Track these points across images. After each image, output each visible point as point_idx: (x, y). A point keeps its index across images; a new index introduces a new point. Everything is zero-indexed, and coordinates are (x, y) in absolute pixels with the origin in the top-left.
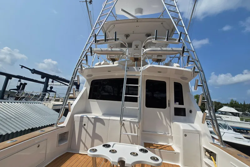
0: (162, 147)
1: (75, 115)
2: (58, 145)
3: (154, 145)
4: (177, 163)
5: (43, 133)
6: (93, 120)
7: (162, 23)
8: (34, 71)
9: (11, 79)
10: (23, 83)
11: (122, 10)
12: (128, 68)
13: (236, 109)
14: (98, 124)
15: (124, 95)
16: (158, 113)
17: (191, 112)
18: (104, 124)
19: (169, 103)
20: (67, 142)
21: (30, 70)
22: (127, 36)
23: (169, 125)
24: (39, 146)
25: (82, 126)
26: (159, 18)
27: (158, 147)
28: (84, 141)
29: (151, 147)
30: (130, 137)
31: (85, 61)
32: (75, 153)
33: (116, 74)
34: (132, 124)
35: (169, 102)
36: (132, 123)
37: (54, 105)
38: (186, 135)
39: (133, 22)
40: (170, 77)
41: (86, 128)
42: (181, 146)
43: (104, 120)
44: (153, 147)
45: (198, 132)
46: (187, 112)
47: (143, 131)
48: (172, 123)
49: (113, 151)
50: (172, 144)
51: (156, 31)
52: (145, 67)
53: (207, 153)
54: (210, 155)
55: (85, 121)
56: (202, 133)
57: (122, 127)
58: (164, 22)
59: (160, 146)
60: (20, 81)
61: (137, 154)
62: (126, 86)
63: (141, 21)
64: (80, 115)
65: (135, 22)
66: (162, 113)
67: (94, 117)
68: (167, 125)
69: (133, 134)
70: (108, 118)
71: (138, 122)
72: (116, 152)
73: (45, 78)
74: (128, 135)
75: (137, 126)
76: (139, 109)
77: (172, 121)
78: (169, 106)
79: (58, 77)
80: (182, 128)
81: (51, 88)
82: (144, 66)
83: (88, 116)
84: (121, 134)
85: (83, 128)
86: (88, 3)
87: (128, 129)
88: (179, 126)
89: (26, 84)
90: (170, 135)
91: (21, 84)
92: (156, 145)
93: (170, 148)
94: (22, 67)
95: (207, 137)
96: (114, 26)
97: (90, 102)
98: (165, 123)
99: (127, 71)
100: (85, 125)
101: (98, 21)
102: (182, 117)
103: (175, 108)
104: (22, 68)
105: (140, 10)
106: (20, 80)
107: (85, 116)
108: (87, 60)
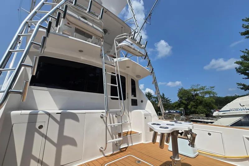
1: (13, 113)
6: (58, 117)
14: (68, 122)
17: (142, 101)
18: (77, 120)
19: (127, 96)
30: (110, 129)
33: (82, 58)
35: (127, 94)
36: (111, 114)
38: (145, 118)
41: (44, 133)
43: (77, 114)
48: (131, 111)
50: (131, 130)
55: (42, 120)
56: (152, 115)
58: (125, 27)
63: (109, 14)
68: (126, 115)
71: (121, 111)
80: (143, 113)
82: (119, 58)
84: (106, 127)
88: (140, 112)
97: (33, 90)
100: (41, 127)
102: (136, 106)
103: (132, 99)
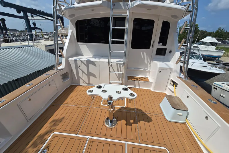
0: (141, 79)
1: (70, 59)
2: (63, 82)
3: (135, 78)
4: (150, 88)
5: (49, 76)
6: (85, 63)
8: (5, 4)
10: (1, 19)
12: (114, 5)
14: (91, 66)
15: (111, 40)
16: (141, 53)
18: (95, 65)
19: (153, 44)
20: (70, 79)
23: (149, 63)
24: (50, 85)
25: (77, 67)
27: (137, 79)
28: (82, 78)
29: (132, 80)
30: (117, 74)
32: (78, 86)
33: (101, 13)
34: (118, 65)
35: (153, 42)
37: (46, 46)
38: (160, 72)
40: (160, 15)
41: (81, 69)
42: (155, 77)
43: (95, 62)
44: (134, 80)
45: (171, 69)
46: (168, 51)
47: (128, 68)
48: (152, 61)
49: (104, 91)
50: (149, 76)
52: (134, 4)
53: (172, 82)
54: (174, 84)
55: (79, 63)
56: (173, 70)
57: (111, 67)
59: (139, 78)
61: (121, 92)
62: (113, 29)
64: (73, 59)
66: (145, 53)
67: (86, 60)
69: (119, 72)
70: (98, 60)
71: (123, 64)
72: (106, 91)
73: (22, 12)
74: (116, 73)
75: (122, 66)
76: (124, 53)
77: (152, 59)
78: (152, 47)
79: (35, 10)
80: (159, 66)
81: (34, 24)
82: (133, 2)
83: (80, 59)
84: (109, 73)
85: (79, 69)
87: (116, 69)
88: (157, 65)
90: (148, 70)
92: (136, 78)
93: (146, 80)
95: (176, 73)
97: (79, 45)
98: (146, 61)
99: (112, 9)
100: (79, 66)
102: (162, 57)
103: (157, 48)
107: (78, 60)
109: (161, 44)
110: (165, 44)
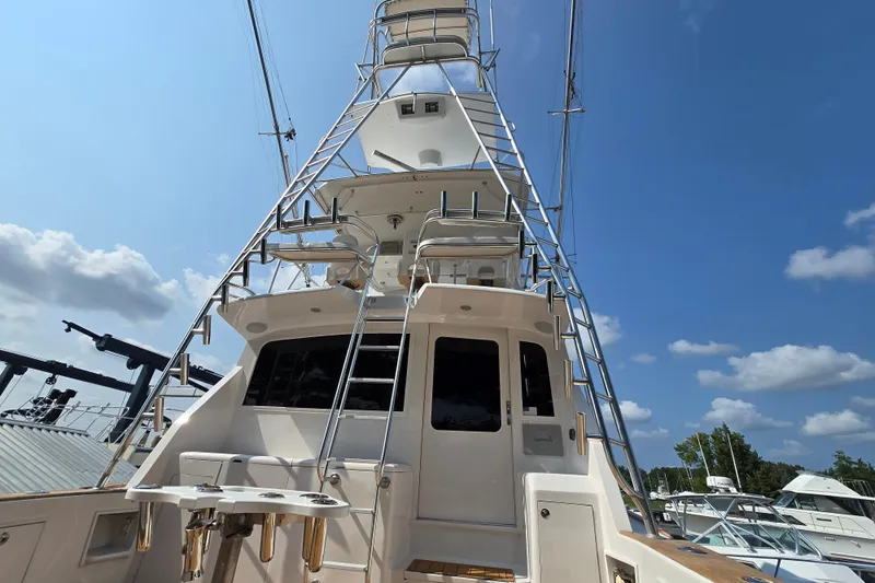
2: (85, 558)
7: (485, 183)
8: (107, 344)
9: (21, 372)
10: (63, 391)
11: (377, 153)
13: (850, 486)
15: (347, 379)
19: (508, 413)
21: (95, 337)
22: (395, 220)
26: (471, 170)
31: (241, 278)
35: (507, 407)
38: (545, 513)
39: (403, 180)
40: (509, 327)
46: (564, 436)
47: (418, 518)
51: (445, 193)
53: (618, 577)
60: (51, 381)
63: (425, 177)
65: (407, 180)
73: (142, 366)
78: (508, 423)
86: (282, 136)
89: (71, 393)
91: (55, 394)
94: (71, 326)
96: (353, 191)
101: (301, 176)
103: (524, 426)
104: (68, 330)
105: (434, 156)
106: (54, 377)
108: (245, 275)
109: (533, 410)
110: (546, 409)
